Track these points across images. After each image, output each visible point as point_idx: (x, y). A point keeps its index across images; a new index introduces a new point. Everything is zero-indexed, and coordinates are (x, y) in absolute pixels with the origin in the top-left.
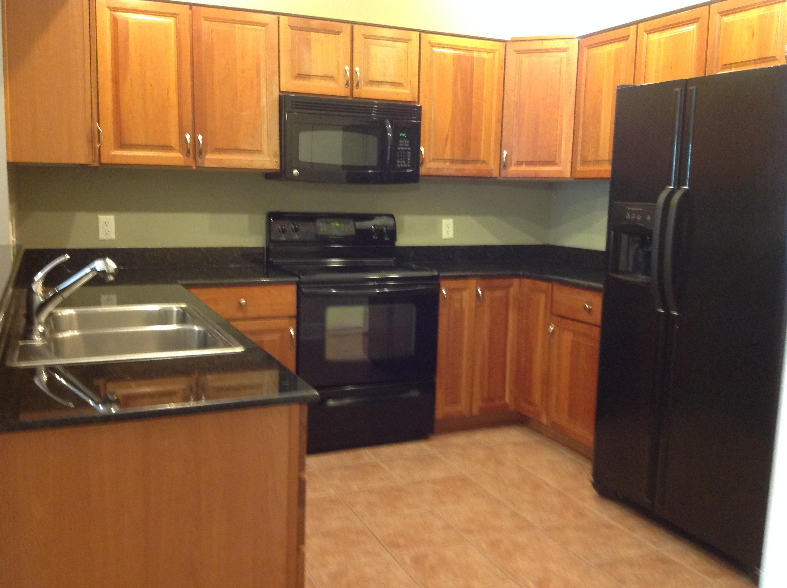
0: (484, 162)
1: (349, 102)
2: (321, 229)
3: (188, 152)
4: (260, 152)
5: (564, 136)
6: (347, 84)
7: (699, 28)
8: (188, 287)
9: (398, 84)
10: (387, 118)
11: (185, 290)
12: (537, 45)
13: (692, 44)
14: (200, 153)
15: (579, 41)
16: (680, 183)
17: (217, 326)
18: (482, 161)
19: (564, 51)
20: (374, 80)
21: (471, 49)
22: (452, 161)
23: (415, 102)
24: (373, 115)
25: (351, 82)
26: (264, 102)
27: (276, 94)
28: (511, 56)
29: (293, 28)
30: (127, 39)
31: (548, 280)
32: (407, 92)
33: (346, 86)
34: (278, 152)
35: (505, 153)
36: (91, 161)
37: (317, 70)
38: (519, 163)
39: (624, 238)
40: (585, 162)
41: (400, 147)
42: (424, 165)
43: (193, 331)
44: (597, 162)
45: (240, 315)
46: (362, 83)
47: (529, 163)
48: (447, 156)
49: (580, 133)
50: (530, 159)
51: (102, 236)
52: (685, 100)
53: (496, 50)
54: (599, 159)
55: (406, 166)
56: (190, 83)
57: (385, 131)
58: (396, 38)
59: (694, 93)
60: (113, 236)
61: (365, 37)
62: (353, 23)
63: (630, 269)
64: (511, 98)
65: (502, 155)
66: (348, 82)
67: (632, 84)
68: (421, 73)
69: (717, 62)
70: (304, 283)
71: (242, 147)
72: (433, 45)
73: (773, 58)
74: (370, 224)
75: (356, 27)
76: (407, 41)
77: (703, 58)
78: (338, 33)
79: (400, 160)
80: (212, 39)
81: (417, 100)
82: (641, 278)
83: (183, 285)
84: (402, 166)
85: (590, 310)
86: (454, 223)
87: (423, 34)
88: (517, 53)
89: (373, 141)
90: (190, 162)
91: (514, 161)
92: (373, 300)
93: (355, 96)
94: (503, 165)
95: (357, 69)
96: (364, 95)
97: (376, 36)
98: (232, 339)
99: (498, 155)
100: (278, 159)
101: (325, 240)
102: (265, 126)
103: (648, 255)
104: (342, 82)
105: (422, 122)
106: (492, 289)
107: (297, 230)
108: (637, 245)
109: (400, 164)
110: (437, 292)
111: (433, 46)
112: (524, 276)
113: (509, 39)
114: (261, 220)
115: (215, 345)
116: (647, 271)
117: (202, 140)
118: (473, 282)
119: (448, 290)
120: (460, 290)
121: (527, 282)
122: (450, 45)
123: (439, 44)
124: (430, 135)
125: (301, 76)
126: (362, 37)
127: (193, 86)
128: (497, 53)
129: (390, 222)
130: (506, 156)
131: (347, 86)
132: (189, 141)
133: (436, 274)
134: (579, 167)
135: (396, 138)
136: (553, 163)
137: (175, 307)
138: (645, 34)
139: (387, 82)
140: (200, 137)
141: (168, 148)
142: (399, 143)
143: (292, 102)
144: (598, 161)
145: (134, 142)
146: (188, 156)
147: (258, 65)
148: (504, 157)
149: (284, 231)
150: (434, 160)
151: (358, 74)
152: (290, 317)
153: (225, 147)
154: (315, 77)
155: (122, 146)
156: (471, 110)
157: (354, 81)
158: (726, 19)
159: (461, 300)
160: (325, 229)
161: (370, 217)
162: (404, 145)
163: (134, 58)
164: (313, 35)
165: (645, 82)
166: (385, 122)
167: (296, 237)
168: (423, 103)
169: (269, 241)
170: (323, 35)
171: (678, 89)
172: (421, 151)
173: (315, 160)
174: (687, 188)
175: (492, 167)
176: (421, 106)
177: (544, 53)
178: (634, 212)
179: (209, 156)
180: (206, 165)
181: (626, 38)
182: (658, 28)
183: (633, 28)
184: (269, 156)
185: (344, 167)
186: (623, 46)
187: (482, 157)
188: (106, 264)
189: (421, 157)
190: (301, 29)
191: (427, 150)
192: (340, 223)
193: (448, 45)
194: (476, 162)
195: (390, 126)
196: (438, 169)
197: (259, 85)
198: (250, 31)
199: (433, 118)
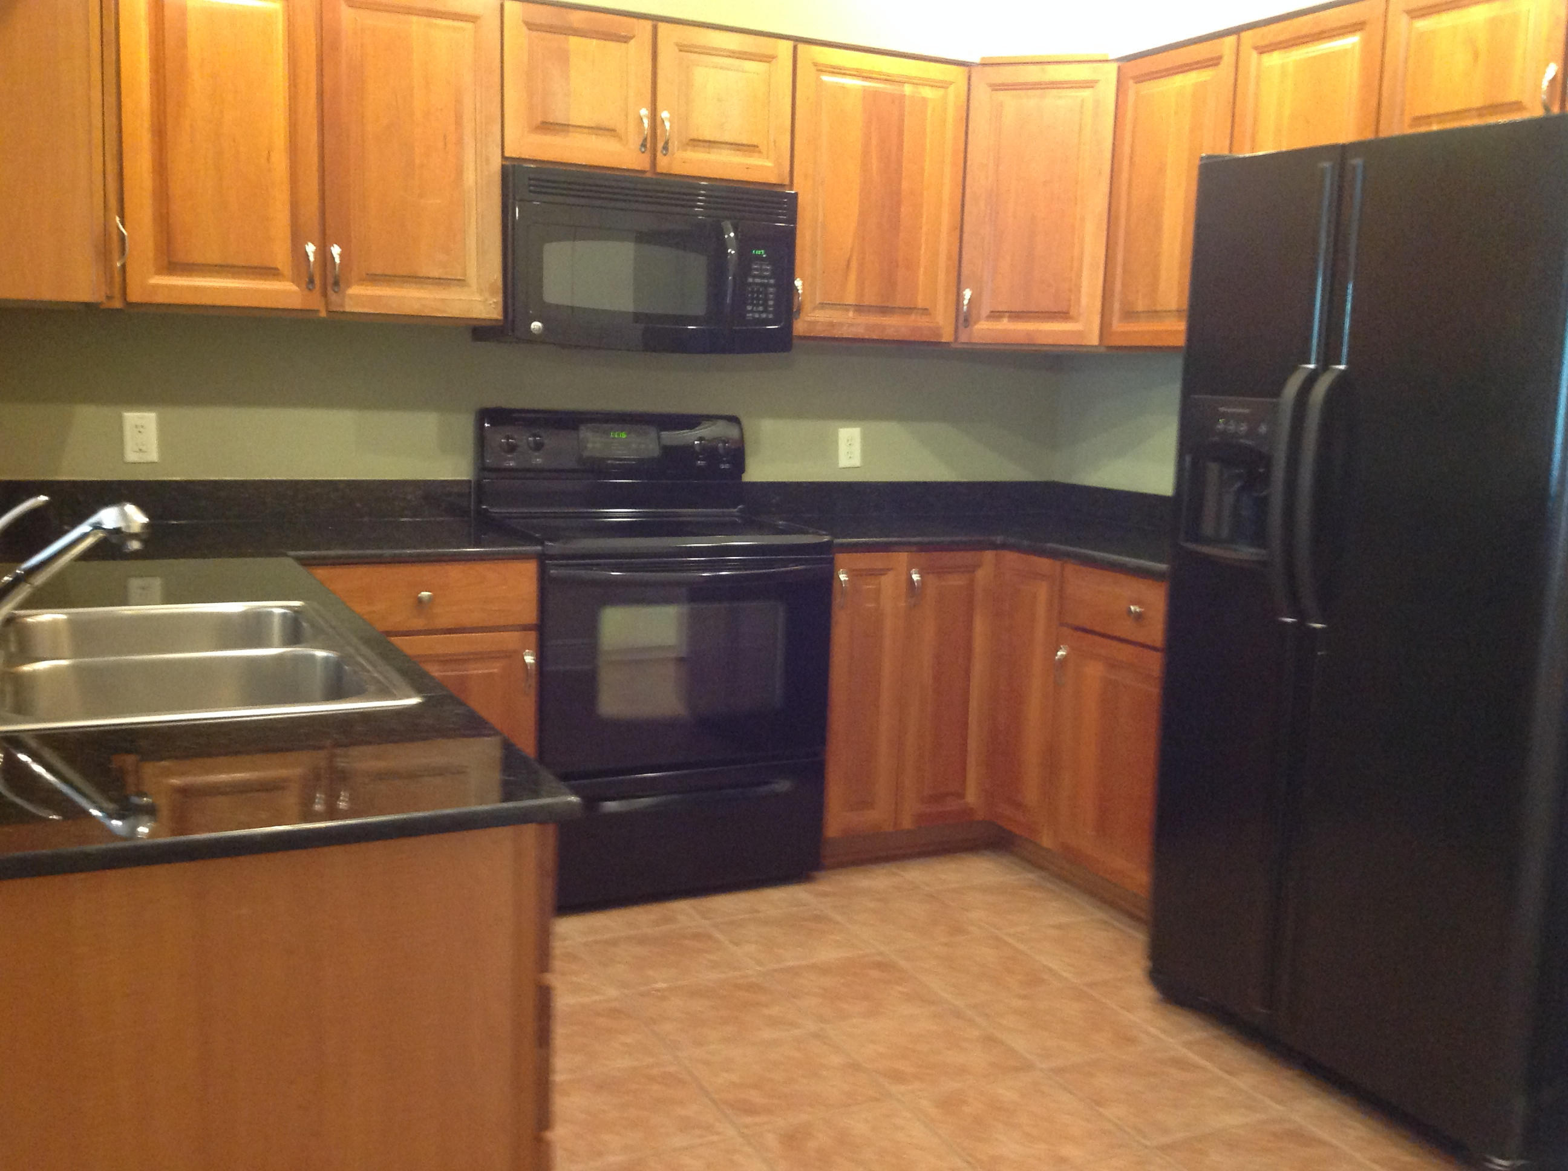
0: (925, 311)
1: (646, 181)
2: (590, 445)
3: (311, 281)
4: (461, 282)
5: (1087, 260)
6: (644, 145)
7: (1366, 43)
8: (306, 562)
9: (750, 148)
10: (728, 218)
11: (300, 568)
12: (1033, 74)
13: (1351, 74)
14: (336, 283)
15: (1119, 68)
16: (1328, 358)
17: (364, 649)
18: (922, 309)
19: (1088, 87)
20: (701, 138)
21: (897, 79)
22: (859, 308)
23: (782, 185)
24: (696, 209)
25: (652, 142)
26: (470, 177)
27: (496, 164)
28: (981, 93)
29: (531, 26)
30: (183, 43)
31: (1053, 555)
32: (770, 164)
33: (640, 149)
34: (500, 283)
35: (967, 294)
36: (104, 298)
37: (579, 115)
38: (996, 315)
39: (1213, 469)
40: (1129, 314)
41: (755, 276)
42: (802, 315)
43: (313, 657)
44: (1154, 314)
45: (419, 623)
46: (674, 145)
47: (1016, 315)
48: (851, 299)
49: (1120, 257)
50: (1017, 307)
51: (131, 456)
52: (1341, 188)
53: (951, 83)
54: (1159, 308)
55: (764, 316)
56: (314, 137)
57: (723, 245)
58: (745, 53)
59: (1359, 171)
60: (153, 456)
61: (683, 48)
62: (656, 20)
63: (1225, 533)
64: (979, 182)
65: (961, 299)
66: (645, 140)
67: (1226, 152)
68: (797, 126)
69: (1402, 114)
70: (552, 557)
71: (424, 271)
72: (821, 68)
73: (1518, 106)
74: (691, 437)
75: (662, 27)
76: (768, 58)
77: (1374, 103)
78: (625, 39)
79: (752, 304)
80: (362, 46)
81: (787, 182)
82: (1246, 553)
83: (298, 559)
84: (757, 316)
85: (1139, 617)
86: (864, 438)
87: (801, 47)
88: (993, 90)
89: (697, 265)
90: (315, 302)
91: (985, 311)
92: (698, 593)
93: (659, 170)
94: (964, 319)
95: (665, 115)
96: (678, 169)
97: (704, 47)
98: (395, 676)
99: (952, 297)
100: (499, 298)
101: (597, 468)
102: (472, 230)
103: (1262, 504)
104: (634, 141)
105: (798, 226)
106: (940, 572)
107: (538, 447)
108: (1237, 485)
109: (753, 312)
110: (829, 578)
111: (822, 71)
112: (1004, 546)
113: (977, 60)
114: (464, 426)
115: (358, 692)
116: (1259, 538)
117: (341, 255)
118: (903, 557)
119: (853, 573)
120: (875, 573)
121: (1011, 557)
122: (857, 70)
123: (834, 67)
124: (814, 255)
125: (547, 127)
126: (676, 49)
127: (322, 146)
128: (952, 88)
129: (732, 432)
130: (970, 299)
131: (643, 150)
132: (312, 259)
133: (826, 539)
134: (1118, 325)
135: (745, 259)
136: (1064, 315)
137: (277, 608)
138: (1255, 54)
139: (726, 143)
140: (336, 250)
141: (268, 272)
142: (751, 269)
143: (530, 179)
144: (1156, 312)
145: (197, 257)
146: (310, 289)
147: (458, 101)
148: (966, 302)
149: (512, 449)
150: (823, 306)
151: (667, 125)
152: (525, 628)
153: (389, 272)
154: (579, 130)
155: (172, 266)
156: (899, 204)
157: (658, 138)
158: (1421, 24)
159: (878, 591)
160: (598, 445)
161: (690, 422)
162: (762, 274)
163: (198, 82)
164: (574, 41)
165: (1253, 150)
166: (723, 224)
167: (538, 461)
168: (801, 187)
169: (482, 468)
170: (595, 42)
171: (1326, 165)
172: (796, 287)
173: (577, 304)
174: (1342, 367)
175: (941, 323)
176: (796, 194)
177: (1046, 91)
178: (1233, 415)
179: (355, 290)
180: (348, 309)
181: (1215, 62)
182: (1280, 43)
183: (1231, 40)
184: (481, 291)
185: (637, 317)
186: (1208, 78)
187: (921, 302)
188: (124, 516)
189: (796, 301)
190: (551, 29)
191: (808, 284)
192: (628, 434)
193: (853, 69)
194: (909, 310)
195: (732, 235)
196: (832, 325)
197: (460, 142)
198: (442, 31)
199: (821, 218)
